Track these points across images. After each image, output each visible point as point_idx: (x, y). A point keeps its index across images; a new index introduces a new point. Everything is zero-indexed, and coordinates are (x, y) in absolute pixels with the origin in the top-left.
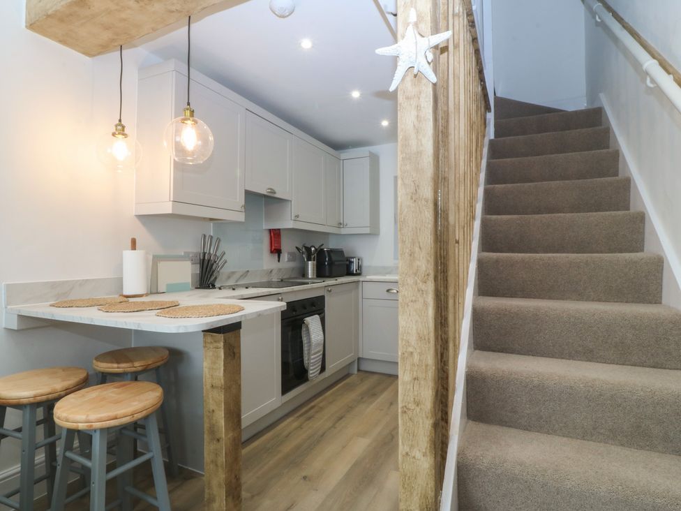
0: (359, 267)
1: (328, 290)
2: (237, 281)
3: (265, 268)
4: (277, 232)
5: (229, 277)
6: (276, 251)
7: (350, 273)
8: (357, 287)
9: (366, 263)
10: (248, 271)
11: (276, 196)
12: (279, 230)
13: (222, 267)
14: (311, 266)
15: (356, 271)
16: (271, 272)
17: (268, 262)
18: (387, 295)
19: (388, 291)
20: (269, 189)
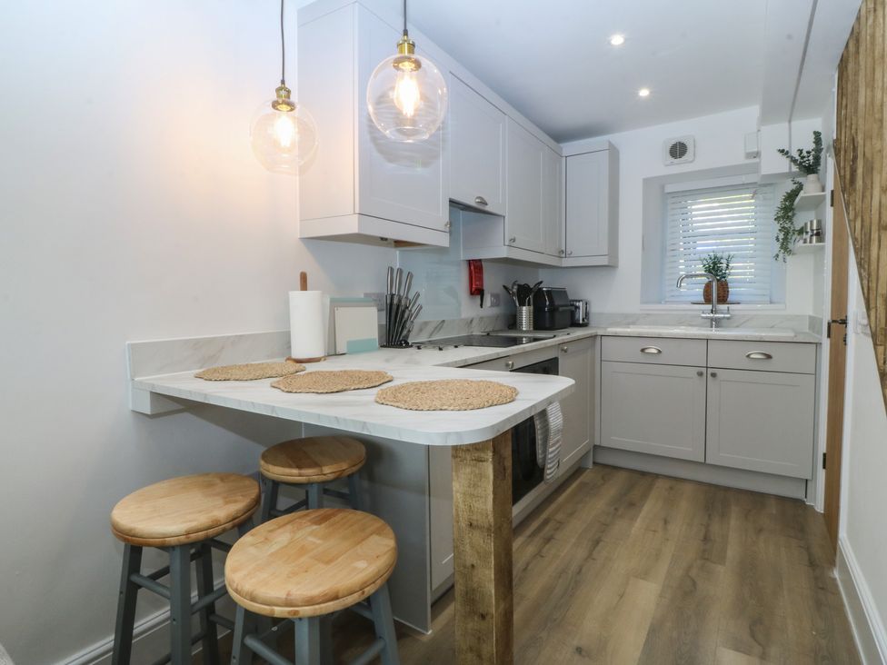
0: (587, 314)
1: (562, 350)
2: (431, 335)
3: (463, 316)
4: (479, 263)
5: (421, 330)
6: (477, 291)
7: (575, 324)
8: (593, 345)
9: (595, 309)
10: (443, 321)
11: (487, 208)
12: (480, 260)
13: (415, 317)
14: (526, 313)
15: (583, 320)
16: (472, 321)
17: (469, 309)
18: (641, 358)
19: (643, 350)
20: (478, 198)
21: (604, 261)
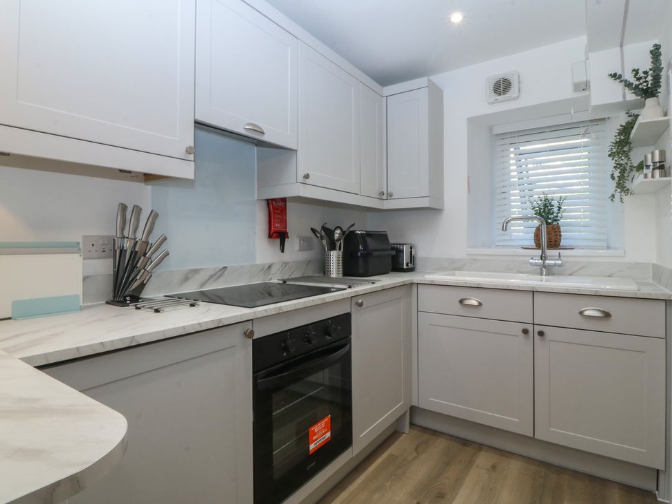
0: (412, 258)
1: (357, 304)
2: (203, 285)
4: (281, 204)
5: (186, 279)
6: (278, 234)
7: (397, 267)
8: (409, 295)
9: (421, 253)
10: (225, 268)
11: (266, 138)
12: (284, 200)
14: (335, 257)
15: (407, 265)
16: (270, 267)
17: (263, 252)
18: (459, 310)
19: (461, 301)
20: (248, 124)
21: (424, 203)
